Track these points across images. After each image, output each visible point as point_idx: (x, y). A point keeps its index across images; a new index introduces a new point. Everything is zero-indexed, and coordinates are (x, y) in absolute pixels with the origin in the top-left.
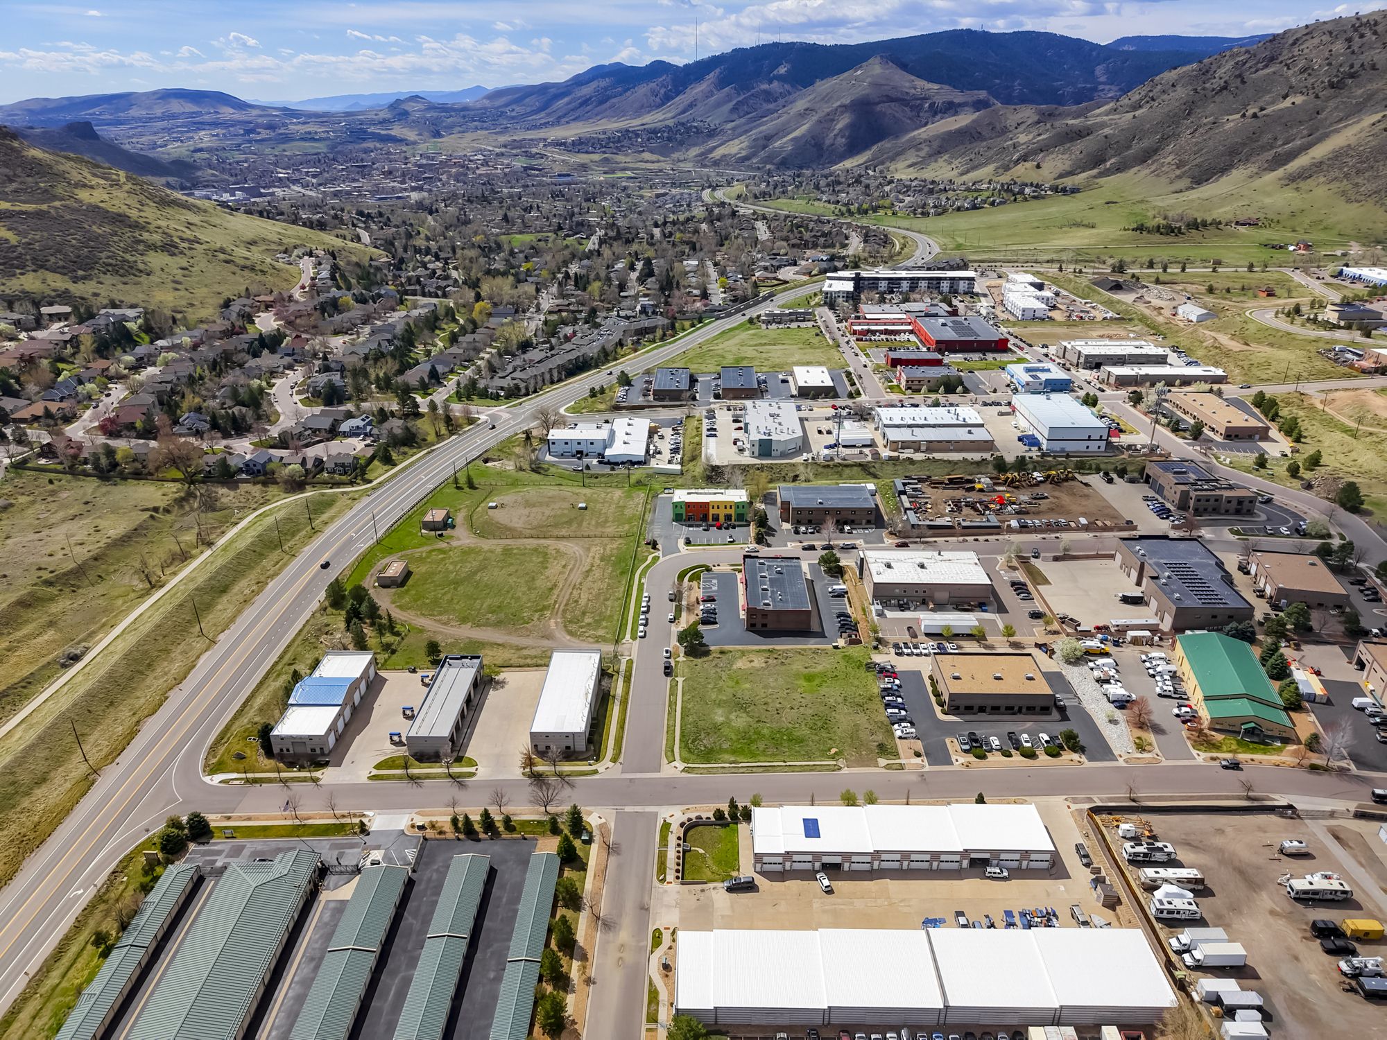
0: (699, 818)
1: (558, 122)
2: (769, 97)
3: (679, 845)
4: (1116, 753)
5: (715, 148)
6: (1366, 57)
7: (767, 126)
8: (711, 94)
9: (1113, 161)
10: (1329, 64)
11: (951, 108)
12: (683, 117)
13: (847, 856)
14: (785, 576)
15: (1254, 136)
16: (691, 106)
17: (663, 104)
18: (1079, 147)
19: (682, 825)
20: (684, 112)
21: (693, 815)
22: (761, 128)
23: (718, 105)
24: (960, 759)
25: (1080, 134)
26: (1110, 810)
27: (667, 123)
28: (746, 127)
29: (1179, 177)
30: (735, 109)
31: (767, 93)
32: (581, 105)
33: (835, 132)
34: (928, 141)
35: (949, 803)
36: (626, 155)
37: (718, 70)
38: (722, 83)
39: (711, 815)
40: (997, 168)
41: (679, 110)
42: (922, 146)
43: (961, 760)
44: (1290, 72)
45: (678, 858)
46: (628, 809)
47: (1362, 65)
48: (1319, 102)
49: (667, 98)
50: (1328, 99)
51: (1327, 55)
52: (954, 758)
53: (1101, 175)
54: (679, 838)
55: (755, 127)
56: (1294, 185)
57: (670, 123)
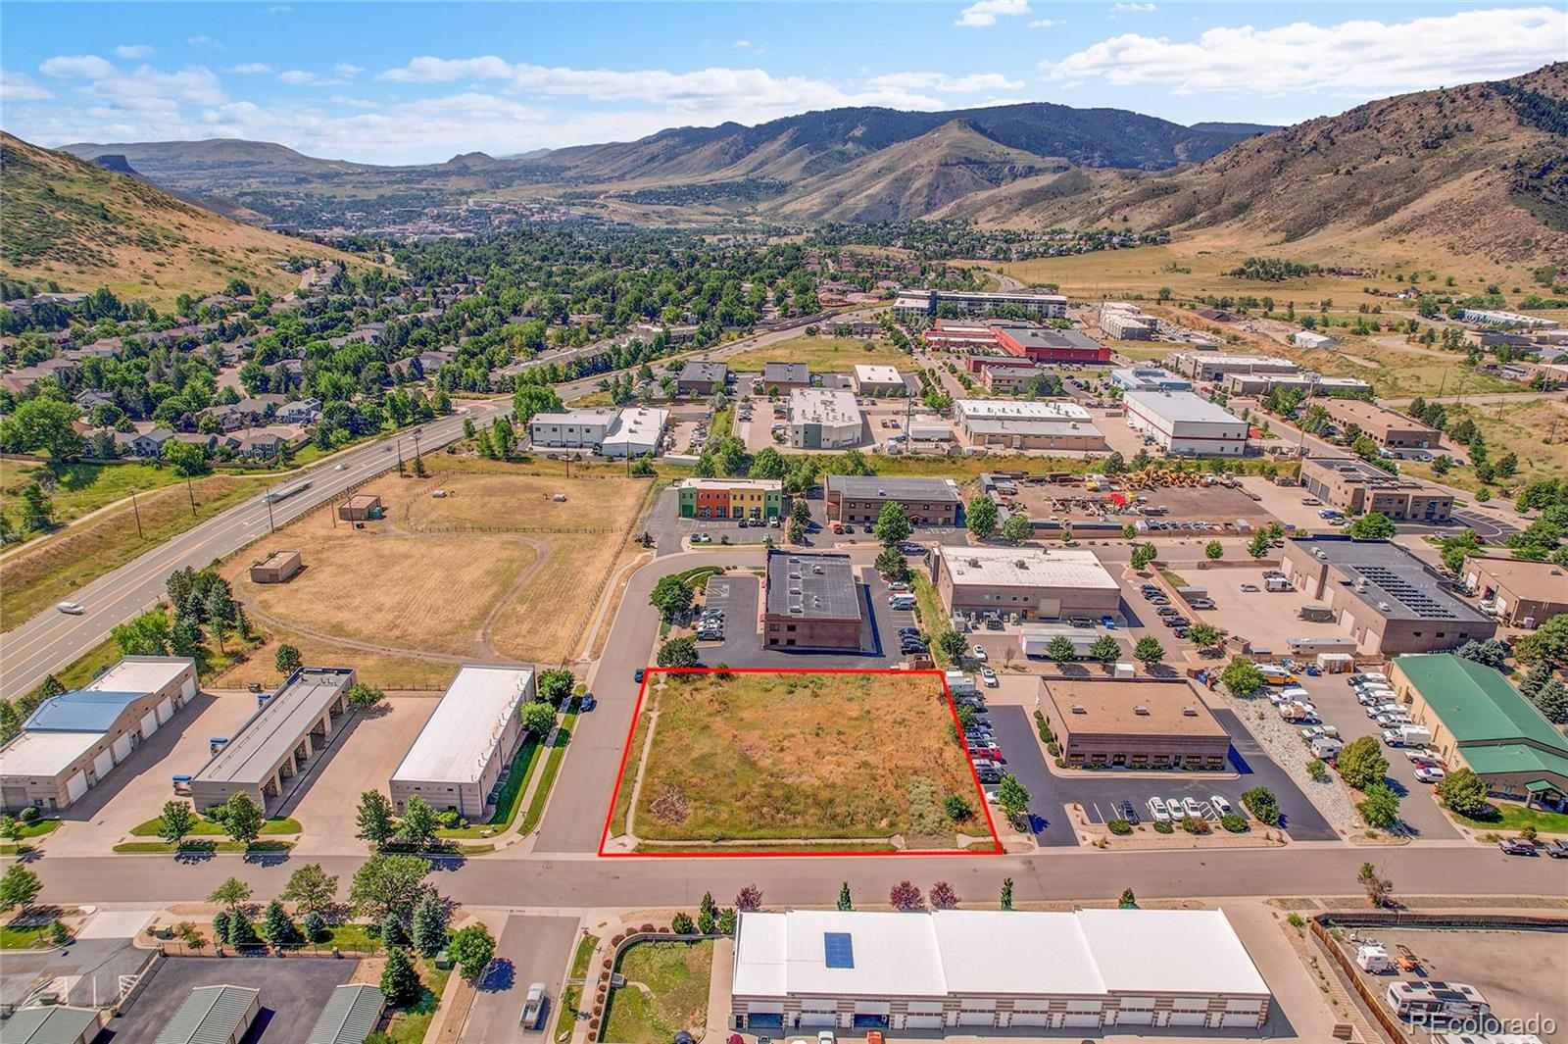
0: (649, 928)
1: (621, 178)
2: (844, 157)
3: (605, 976)
4: (1336, 827)
5: (784, 204)
6: (1462, 119)
7: (843, 184)
8: (783, 153)
9: (1203, 215)
10: (1421, 127)
11: (1031, 171)
12: (752, 175)
13: (900, 1002)
14: (826, 578)
15: (1349, 195)
16: (762, 164)
17: (733, 162)
18: (1166, 203)
19: (616, 941)
20: (754, 170)
21: (637, 925)
22: (834, 186)
23: (790, 163)
24: (1089, 834)
25: (1167, 191)
26: (1349, 921)
27: (736, 179)
28: (819, 185)
29: (1274, 230)
30: (806, 169)
31: (842, 153)
32: (648, 161)
33: (912, 191)
34: (1009, 199)
35: (1078, 908)
36: (692, 208)
37: (791, 130)
38: (794, 143)
39: (668, 924)
40: (1082, 221)
41: (749, 168)
42: (1003, 203)
43: (1091, 837)
44: (1380, 135)
45: (600, 999)
46: (531, 911)
47: (1457, 126)
48: (1413, 161)
49: (738, 157)
50: (1423, 159)
51: (1418, 118)
52: (1079, 833)
53: (1190, 228)
54: (607, 964)
55: (828, 185)
56: (1397, 238)
57: (740, 180)
